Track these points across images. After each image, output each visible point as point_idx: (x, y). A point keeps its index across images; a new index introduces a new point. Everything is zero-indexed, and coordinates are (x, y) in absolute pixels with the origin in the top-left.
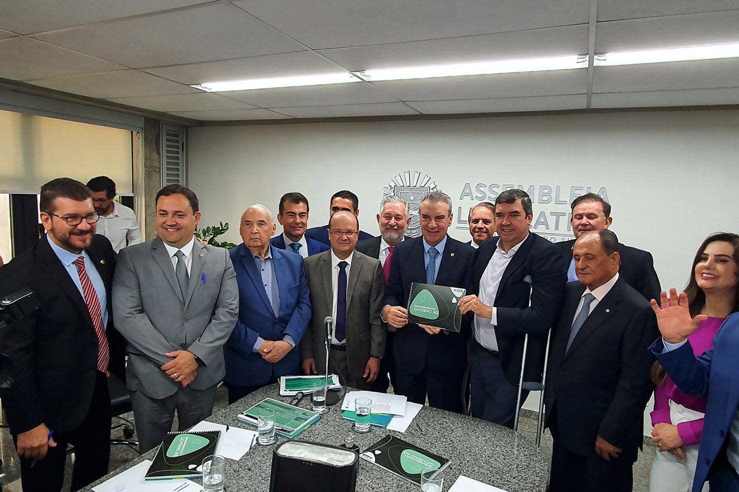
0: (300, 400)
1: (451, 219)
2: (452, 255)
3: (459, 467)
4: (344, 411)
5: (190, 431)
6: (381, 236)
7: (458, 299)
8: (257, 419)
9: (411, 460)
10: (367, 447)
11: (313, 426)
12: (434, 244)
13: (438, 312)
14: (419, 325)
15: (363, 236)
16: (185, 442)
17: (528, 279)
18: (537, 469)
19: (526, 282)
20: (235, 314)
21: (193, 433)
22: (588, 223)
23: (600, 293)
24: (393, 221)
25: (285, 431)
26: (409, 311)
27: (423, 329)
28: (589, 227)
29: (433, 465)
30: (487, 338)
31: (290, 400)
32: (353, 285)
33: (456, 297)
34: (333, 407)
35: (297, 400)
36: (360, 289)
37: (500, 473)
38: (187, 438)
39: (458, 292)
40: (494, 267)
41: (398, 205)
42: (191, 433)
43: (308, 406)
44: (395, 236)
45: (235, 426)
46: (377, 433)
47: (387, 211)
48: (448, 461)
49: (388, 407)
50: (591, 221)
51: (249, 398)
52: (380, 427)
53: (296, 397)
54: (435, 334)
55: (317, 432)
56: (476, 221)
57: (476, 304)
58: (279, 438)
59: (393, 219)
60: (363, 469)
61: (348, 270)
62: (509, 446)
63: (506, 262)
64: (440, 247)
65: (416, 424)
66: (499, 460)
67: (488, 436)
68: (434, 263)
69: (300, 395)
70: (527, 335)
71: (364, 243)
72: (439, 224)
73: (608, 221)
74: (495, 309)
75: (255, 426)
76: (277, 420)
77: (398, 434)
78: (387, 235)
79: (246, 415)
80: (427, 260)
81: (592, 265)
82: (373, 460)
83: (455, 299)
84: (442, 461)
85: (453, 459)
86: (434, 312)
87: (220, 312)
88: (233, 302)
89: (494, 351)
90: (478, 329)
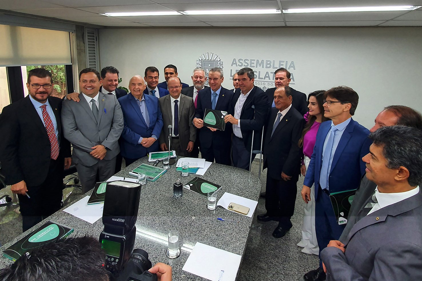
0: (157, 164)
1: (222, 80)
2: (223, 95)
3: (225, 189)
4: (177, 167)
6: (194, 86)
7: (224, 116)
8: (137, 174)
9: (205, 187)
10: (187, 183)
11: (163, 175)
12: (215, 90)
13: (216, 121)
14: (208, 127)
15: (185, 86)
17: (253, 107)
18: (257, 187)
19: (253, 108)
20: (122, 125)
22: (280, 82)
23: (284, 113)
24: (199, 79)
25: (151, 178)
26: (204, 121)
27: (210, 129)
28: (280, 83)
29: (214, 189)
30: (238, 132)
31: (153, 163)
32: (181, 111)
33: (223, 116)
34: (172, 166)
35: (156, 164)
36: (184, 112)
37: (242, 190)
39: (224, 113)
40: (240, 102)
41: (201, 72)
43: (161, 166)
44: (200, 86)
45: (128, 177)
46: (191, 176)
47: (195, 75)
48: (221, 186)
49: (197, 164)
50: (281, 81)
51: (134, 164)
52: (193, 174)
53: (156, 162)
54: (214, 131)
55: (165, 178)
56: (236, 80)
57: (231, 119)
58: (148, 181)
59: (199, 78)
61: (179, 103)
62: (247, 178)
63: (245, 99)
64: (218, 92)
65: (208, 172)
66: (242, 184)
67: (238, 175)
68: (215, 99)
69: (158, 161)
70: (253, 131)
71: (185, 89)
72: (216, 82)
73: (289, 80)
74: (239, 120)
75: (137, 177)
76: (147, 174)
77: (200, 176)
78: (196, 85)
79: (133, 172)
80: (212, 98)
81: (281, 100)
82: (189, 189)
83: (222, 116)
84: (218, 187)
85: (223, 185)
86: (214, 122)
87: (115, 125)
88: (120, 120)
89: (241, 138)
90: (234, 128)
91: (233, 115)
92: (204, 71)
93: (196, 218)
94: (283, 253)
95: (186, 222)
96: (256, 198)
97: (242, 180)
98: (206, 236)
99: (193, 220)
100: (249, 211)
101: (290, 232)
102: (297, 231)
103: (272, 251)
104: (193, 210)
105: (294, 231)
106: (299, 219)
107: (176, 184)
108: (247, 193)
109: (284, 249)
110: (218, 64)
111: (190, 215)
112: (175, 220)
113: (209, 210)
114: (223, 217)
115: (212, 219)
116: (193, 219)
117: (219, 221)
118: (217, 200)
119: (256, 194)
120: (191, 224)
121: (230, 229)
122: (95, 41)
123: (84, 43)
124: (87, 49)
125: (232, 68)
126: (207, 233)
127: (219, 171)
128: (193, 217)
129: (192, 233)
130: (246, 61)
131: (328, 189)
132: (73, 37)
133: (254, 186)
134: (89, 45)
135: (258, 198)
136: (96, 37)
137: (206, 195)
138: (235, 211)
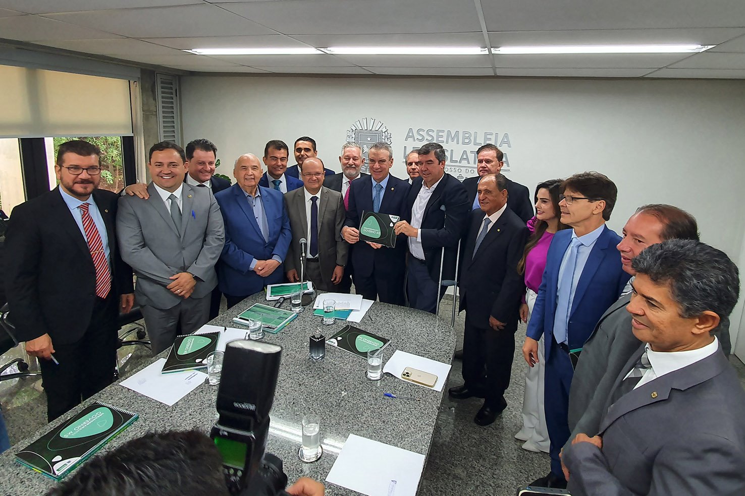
0: (282, 303)
1: (392, 163)
2: (393, 189)
3: (397, 345)
4: (315, 309)
5: (195, 334)
6: (342, 173)
8: (248, 320)
9: (363, 343)
10: (332, 335)
11: (292, 323)
12: (380, 181)
13: (380, 232)
14: (367, 242)
16: (192, 342)
17: (443, 208)
18: (449, 341)
19: (442, 210)
20: (222, 238)
21: (198, 335)
22: (485, 166)
23: (494, 218)
24: (351, 161)
25: (270, 328)
26: (360, 232)
28: (486, 169)
29: (377, 344)
30: (417, 250)
31: (274, 303)
32: (323, 214)
34: (307, 307)
35: (279, 304)
36: (328, 216)
37: (424, 346)
38: (193, 339)
40: (421, 199)
41: (354, 149)
42: (196, 335)
43: (288, 308)
44: (353, 172)
45: (231, 327)
46: (339, 324)
47: (346, 154)
48: (389, 340)
49: (348, 304)
50: (488, 165)
51: (241, 304)
52: (342, 320)
53: (279, 301)
54: (378, 248)
55: (294, 327)
56: (410, 164)
57: (405, 228)
58: (266, 333)
59: (351, 159)
60: (328, 351)
61: (318, 202)
62: (432, 327)
63: (428, 196)
64: (384, 183)
65: (368, 316)
66: (424, 337)
67: (418, 321)
68: (378, 196)
69: (282, 299)
70: (443, 248)
71: (330, 178)
72: (382, 166)
73: (501, 164)
74: (420, 230)
75: (245, 326)
76: (264, 320)
77: (355, 324)
78: (347, 172)
79: (239, 318)
80: (374, 193)
81: (489, 197)
82: (336, 345)
83: (392, 223)
84: (385, 341)
85: (393, 339)
86: (377, 233)
87: (210, 239)
88: (220, 230)
89: (422, 260)
90: (411, 244)
91: (409, 221)
92: (360, 148)
93: (348, 394)
94: (493, 450)
95: (331, 400)
96: (449, 359)
97: (424, 329)
98: (365, 423)
99: (343, 397)
100: (436, 382)
101: (503, 416)
102: (514, 413)
103: (474, 447)
104: (343, 381)
105: (510, 414)
106: (517, 394)
107: (314, 337)
108: (434, 351)
109: (494, 443)
110: (383, 137)
111: (338, 390)
112: (312, 397)
113: (370, 380)
114: (394, 392)
115: (375, 395)
116: (343, 395)
117: (388, 398)
118: (384, 363)
119: (448, 353)
120: (340, 403)
121: (405, 411)
122: (174, 96)
123: (155, 99)
124: (161, 110)
125: (407, 144)
126: (366, 418)
127: (386, 315)
128: (343, 392)
129: (341, 418)
130: (430, 133)
131: (566, 343)
132: (137, 89)
133: (445, 339)
134: (163, 102)
135: (452, 358)
136: (176, 90)
137: (365, 354)
138: (413, 381)
